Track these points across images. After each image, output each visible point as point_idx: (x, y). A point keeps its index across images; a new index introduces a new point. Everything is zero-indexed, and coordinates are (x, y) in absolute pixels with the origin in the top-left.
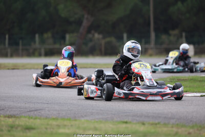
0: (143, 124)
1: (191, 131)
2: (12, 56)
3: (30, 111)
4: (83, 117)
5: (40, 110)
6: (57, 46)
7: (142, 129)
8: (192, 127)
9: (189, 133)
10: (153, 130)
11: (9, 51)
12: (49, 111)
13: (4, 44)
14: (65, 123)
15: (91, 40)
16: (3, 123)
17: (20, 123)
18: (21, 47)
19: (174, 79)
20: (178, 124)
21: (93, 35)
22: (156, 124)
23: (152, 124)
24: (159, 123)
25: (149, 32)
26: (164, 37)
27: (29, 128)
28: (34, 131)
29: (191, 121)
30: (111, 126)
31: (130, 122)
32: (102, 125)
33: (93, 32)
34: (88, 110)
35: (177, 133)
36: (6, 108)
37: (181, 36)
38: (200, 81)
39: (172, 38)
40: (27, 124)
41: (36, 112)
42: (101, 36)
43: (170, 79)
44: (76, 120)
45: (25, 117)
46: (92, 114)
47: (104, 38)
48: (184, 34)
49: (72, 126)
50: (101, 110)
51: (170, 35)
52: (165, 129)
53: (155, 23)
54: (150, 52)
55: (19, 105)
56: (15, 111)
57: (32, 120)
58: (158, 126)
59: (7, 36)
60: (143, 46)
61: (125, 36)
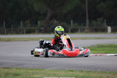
0: (82, 72)
1: (109, 75)
2: (7, 34)
3: (17, 65)
4: (47, 68)
5: (23, 64)
6: (33, 28)
7: (81, 74)
8: (110, 73)
9: (108, 77)
10: (87, 75)
11: (5, 31)
12: (28, 65)
13: (3, 27)
14: (38, 71)
15: (52, 24)
16: (2, 72)
17: (12, 72)
18: (12, 29)
19: (100, 46)
20: (101, 72)
21: (54, 21)
22: (89, 72)
23: (87, 72)
24: (91, 71)
25: (85, 19)
26: (94, 22)
27: (17, 75)
28: (20, 76)
29: (109, 70)
30: (63, 73)
31: (74, 71)
32: (58, 73)
33: (53, 19)
34: (50, 64)
35: (101, 77)
36: (3, 63)
37: (104, 22)
38: (114, 47)
39: (98, 23)
40: (16, 72)
41: (20, 66)
42: (58, 22)
43: (97, 46)
44: (43, 70)
45: (14, 68)
46: (53, 66)
47: (60, 23)
48: (105, 20)
49: (41, 73)
50: (58, 64)
51: (97, 21)
52: (94, 75)
53: (89, 14)
54: (86, 30)
55: (11, 61)
56: (9, 65)
57: (18, 70)
58: (90, 73)
59: (4, 23)
60: (82, 27)
61: (72, 21)
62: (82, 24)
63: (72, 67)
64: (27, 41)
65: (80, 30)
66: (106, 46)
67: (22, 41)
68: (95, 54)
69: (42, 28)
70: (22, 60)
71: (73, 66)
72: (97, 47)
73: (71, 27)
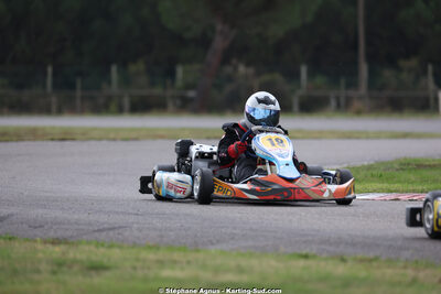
0: (343, 260)
2: (60, 112)
4: (212, 244)
5: (120, 227)
6: (158, 91)
7: (341, 270)
10: (363, 274)
11: (54, 100)
12: (139, 230)
13: (44, 86)
14: (176, 256)
15: (230, 79)
17: (78, 256)
18: (79, 93)
19: (409, 164)
20: (417, 262)
21: (236, 68)
22: (370, 261)
23: (362, 261)
24: (376, 259)
25: (355, 63)
26: (388, 74)
27: (96, 268)
28: (108, 274)
30: (273, 263)
31: (314, 257)
32: (254, 262)
33: (234, 61)
34: (223, 230)
35: (414, 281)
36: (47, 223)
37: (425, 72)
39: (404, 76)
40: (94, 258)
41: (111, 233)
42: (251, 71)
43: (401, 164)
44: (197, 251)
45: (89, 243)
46: (233, 238)
47: (258, 74)
48: (430, 68)
49: (189, 262)
50: (251, 229)
51: (400, 70)
52: (389, 272)
53: (369, 43)
54: (357, 104)
55: (75, 216)
56: (67, 230)
57: (102, 250)
58: (375, 264)
59: (50, 70)
60: (343, 93)
61: (304, 70)
62: (343, 81)
63: (305, 242)
64: (136, 139)
65: (333, 103)
66: (432, 163)
67: (114, 139)
68: (393, 196)
69: (191, 94)
70: (117, 213)
71: (310, 238)
72: (397, 170)
73: (301, 92)
